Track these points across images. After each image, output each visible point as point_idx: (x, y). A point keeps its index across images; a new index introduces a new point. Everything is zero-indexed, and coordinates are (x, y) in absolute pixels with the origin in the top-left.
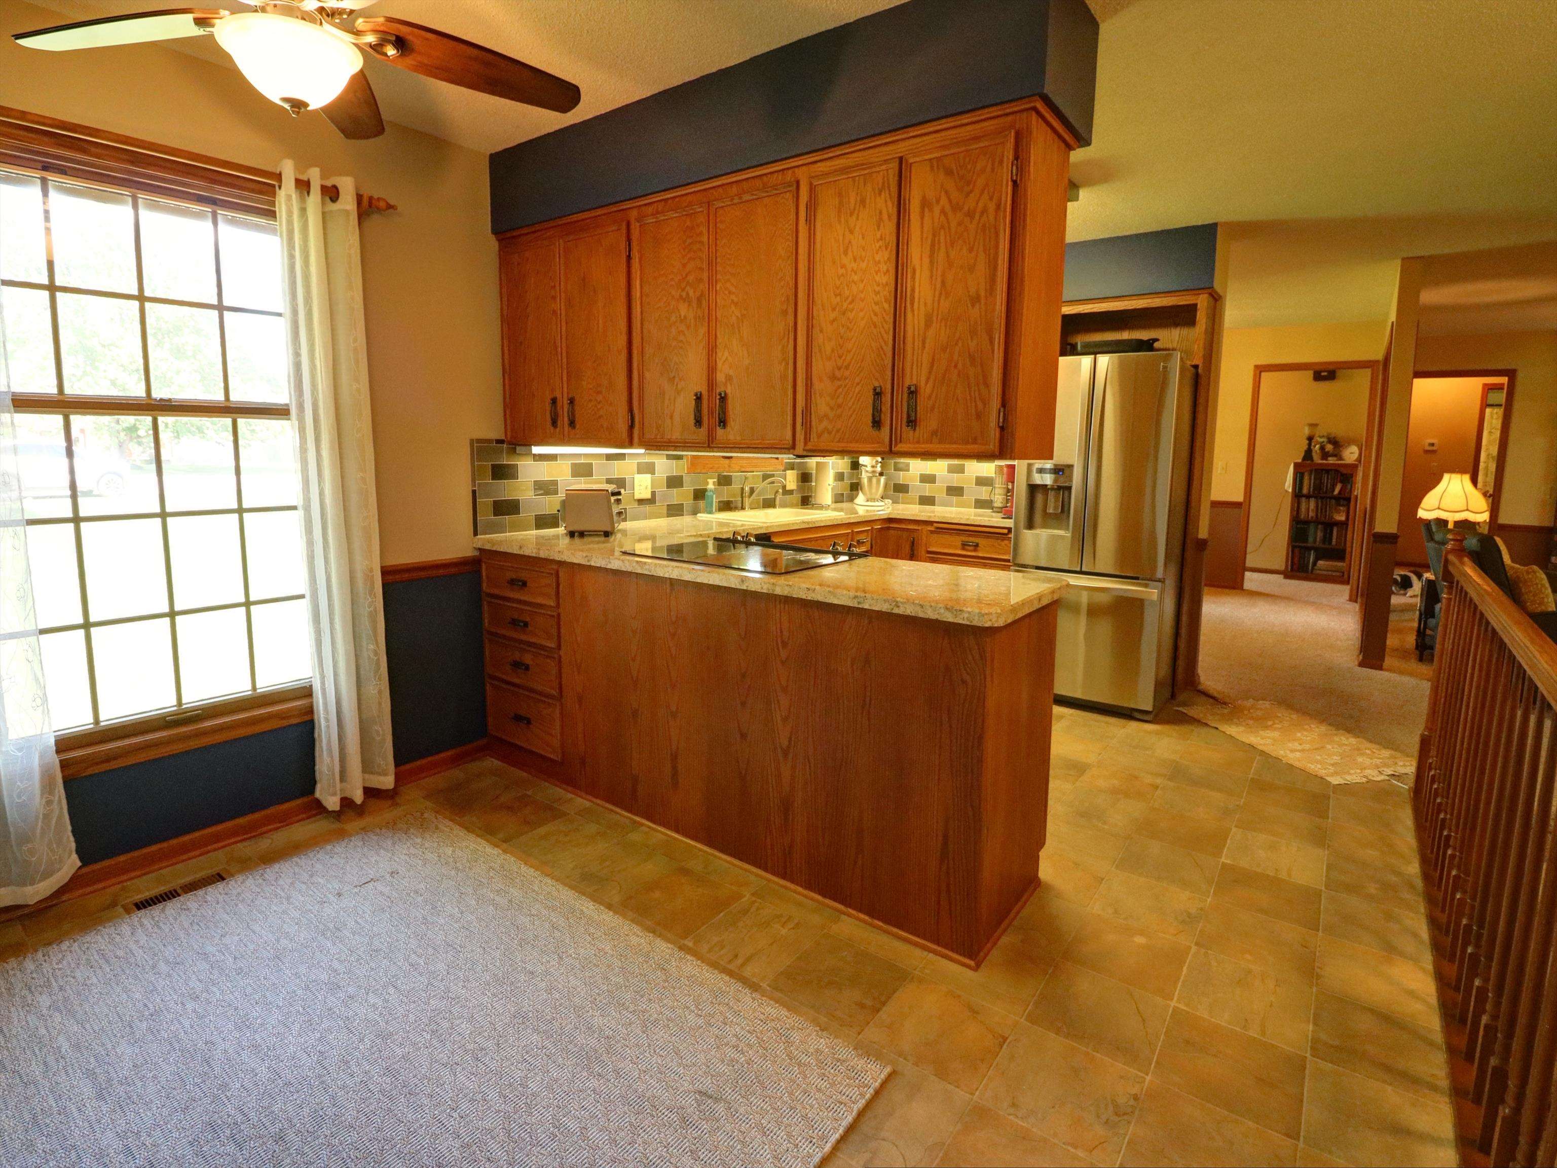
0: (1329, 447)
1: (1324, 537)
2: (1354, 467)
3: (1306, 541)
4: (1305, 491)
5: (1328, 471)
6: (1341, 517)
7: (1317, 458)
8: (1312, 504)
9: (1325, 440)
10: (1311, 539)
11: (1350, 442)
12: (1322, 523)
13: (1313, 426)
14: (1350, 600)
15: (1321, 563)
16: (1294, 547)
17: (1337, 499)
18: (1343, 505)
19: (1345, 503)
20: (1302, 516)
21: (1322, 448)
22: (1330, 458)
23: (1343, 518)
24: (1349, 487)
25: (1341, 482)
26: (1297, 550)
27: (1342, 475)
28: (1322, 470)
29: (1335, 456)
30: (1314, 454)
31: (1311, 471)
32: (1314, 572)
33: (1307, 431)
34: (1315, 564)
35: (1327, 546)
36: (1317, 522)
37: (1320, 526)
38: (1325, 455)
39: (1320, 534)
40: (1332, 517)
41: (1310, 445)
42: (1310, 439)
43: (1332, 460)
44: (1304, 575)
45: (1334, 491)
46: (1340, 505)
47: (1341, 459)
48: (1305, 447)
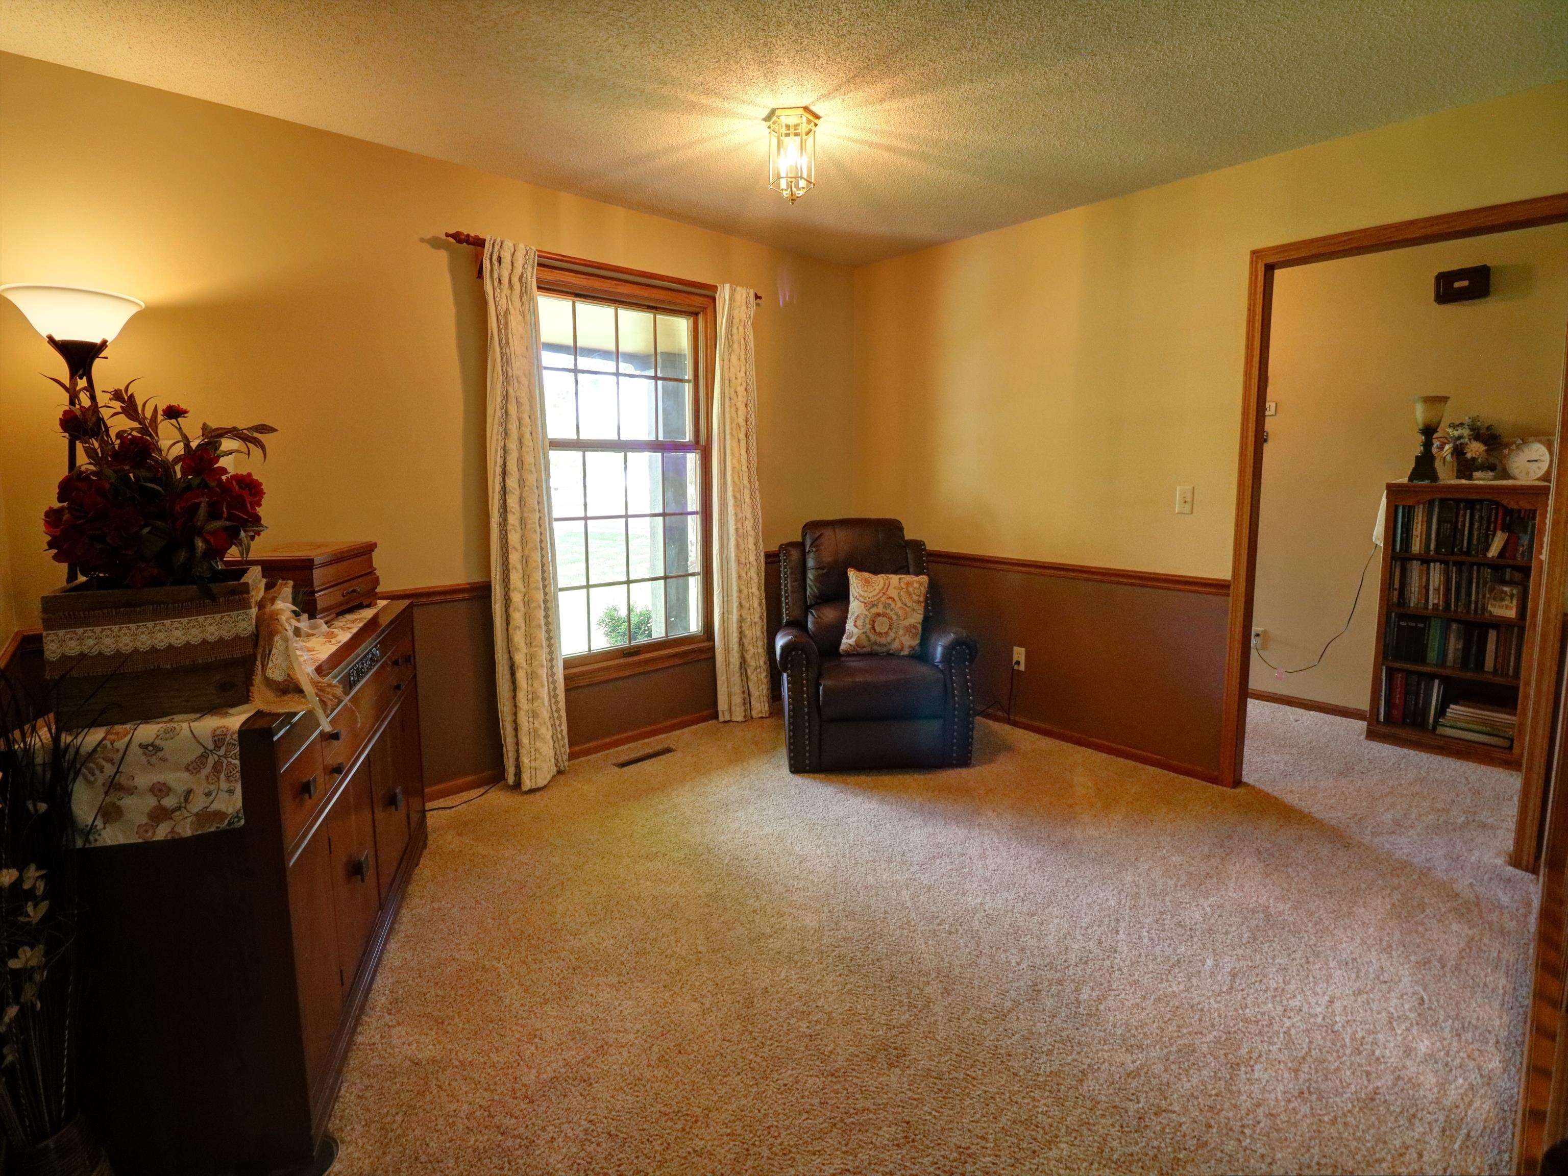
0: (1475, 449)
1: (1466, 649)
2: (1538, 493)
3: (1421, 658)
4: (1416, 547)
5: (1471, 504)
6: (1507, 611)
7: (1446, 475)
8: (1436, 576)
9: (1466, 432)
10: (1432, 655)
11: (1527, 435)
12: (1459, 621)
13: (1435, 401)
14: (1516, 861)
15: (1455, 710)
16: (1391, 672)
17: (1497, 567)
18: (1511, 583)
19: (1517, 576)
20: (1414, 600)
21: (1459, 452)
22: (1477, 474)
23: (1511, 613)
24: (1525, 540)
25: (1505, 528)
26: (1399, 678)
27: (1508, 512)
28: (1458, 501)
29: (1492, 468)
30: (1438, 465)
31: (1431, 503)
32: (1440, 730)
33: (1420, 414)
34: (1441, 711)
35: (1469, 675)
36: (1446, 616)
37: (1454, 626)
38: (1465, 467)
39: (1454, 645)
40: (1484, 608)
41: (1428, 445)
42: (1429, 431)
43: (1481, 479)
44: (1414, 735)
45: (1487, 548)
46: (1504, 582)
47: (1505, 474)
48: (1418, 450)
